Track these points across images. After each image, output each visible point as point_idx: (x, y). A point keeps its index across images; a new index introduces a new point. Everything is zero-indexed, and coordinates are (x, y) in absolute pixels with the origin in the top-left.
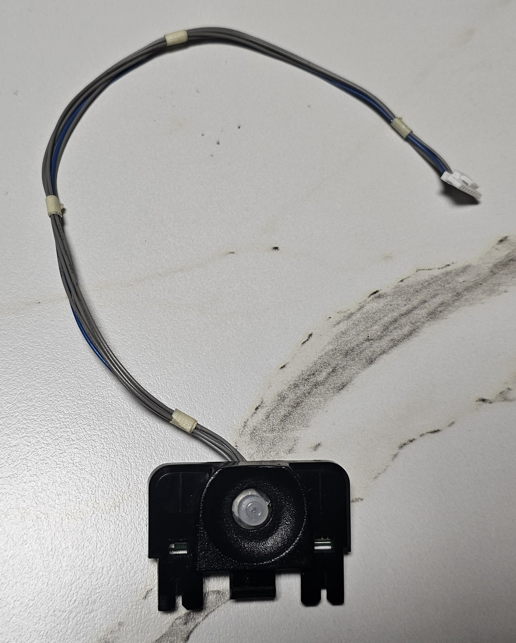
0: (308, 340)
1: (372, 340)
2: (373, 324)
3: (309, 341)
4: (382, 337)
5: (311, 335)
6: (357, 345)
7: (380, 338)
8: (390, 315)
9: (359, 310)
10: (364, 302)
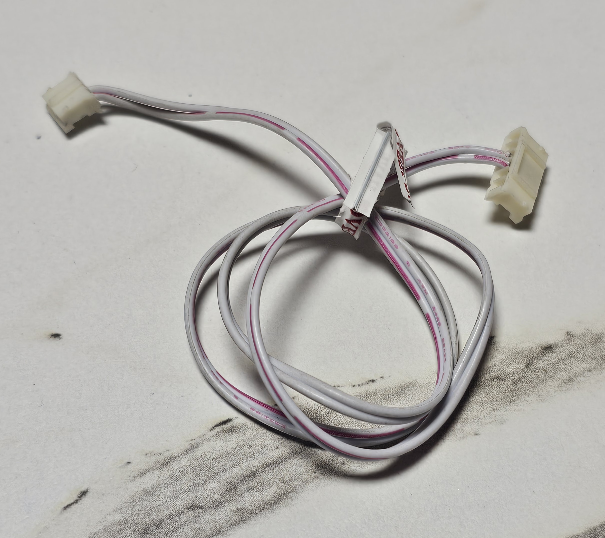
0: (76, 502)
1: (201, 508)
2: (210, 479)
3: (79, 503)
4: (221, 503)
5: (84, 493)
6: (170, 517)
7: (218, 505)
8: (244, 465)
9: (187, 451)
10: (200, 437)
